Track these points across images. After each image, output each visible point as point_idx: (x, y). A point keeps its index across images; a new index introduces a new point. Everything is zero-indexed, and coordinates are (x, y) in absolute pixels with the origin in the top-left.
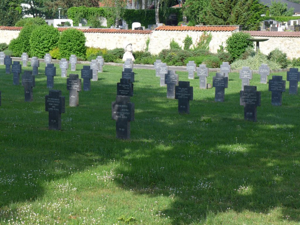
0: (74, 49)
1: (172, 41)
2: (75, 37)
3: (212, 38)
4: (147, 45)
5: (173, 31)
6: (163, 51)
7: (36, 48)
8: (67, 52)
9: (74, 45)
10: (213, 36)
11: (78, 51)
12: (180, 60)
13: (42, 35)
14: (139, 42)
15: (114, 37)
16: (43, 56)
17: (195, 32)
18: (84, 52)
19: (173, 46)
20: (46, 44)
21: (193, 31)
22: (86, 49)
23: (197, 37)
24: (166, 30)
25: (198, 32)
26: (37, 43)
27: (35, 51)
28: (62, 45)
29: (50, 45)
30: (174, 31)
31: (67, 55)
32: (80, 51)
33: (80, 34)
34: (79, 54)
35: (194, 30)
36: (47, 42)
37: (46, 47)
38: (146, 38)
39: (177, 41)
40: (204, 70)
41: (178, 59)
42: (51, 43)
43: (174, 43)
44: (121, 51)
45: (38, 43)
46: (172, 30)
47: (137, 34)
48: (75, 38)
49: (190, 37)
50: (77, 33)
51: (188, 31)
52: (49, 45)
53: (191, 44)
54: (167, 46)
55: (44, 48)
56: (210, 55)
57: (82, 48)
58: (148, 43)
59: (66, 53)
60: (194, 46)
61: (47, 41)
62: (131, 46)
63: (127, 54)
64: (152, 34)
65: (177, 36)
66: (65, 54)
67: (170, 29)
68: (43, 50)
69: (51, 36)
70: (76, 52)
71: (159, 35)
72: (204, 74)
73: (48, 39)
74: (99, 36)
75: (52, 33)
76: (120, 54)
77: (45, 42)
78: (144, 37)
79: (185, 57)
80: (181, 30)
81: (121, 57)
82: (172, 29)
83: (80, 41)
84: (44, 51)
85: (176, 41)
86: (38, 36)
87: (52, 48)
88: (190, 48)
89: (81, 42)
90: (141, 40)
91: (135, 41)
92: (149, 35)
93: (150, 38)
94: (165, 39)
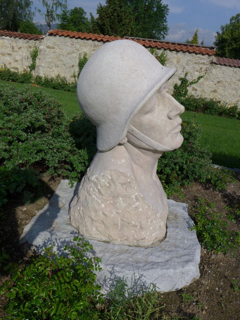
1: (82, 57)
4: (33, 59)
5: (85, 41)
14: (16, 52)
24: (71, 36)
38: (30, 47)
46: (85, 38)
54: (73, 66)
64: (42, 41)
65: (93, 50)
71: (58, 45)
90: (22, 49)
91: (9, 50)
92: (38, 42)
93: (39, 48)
94: (68, 52)
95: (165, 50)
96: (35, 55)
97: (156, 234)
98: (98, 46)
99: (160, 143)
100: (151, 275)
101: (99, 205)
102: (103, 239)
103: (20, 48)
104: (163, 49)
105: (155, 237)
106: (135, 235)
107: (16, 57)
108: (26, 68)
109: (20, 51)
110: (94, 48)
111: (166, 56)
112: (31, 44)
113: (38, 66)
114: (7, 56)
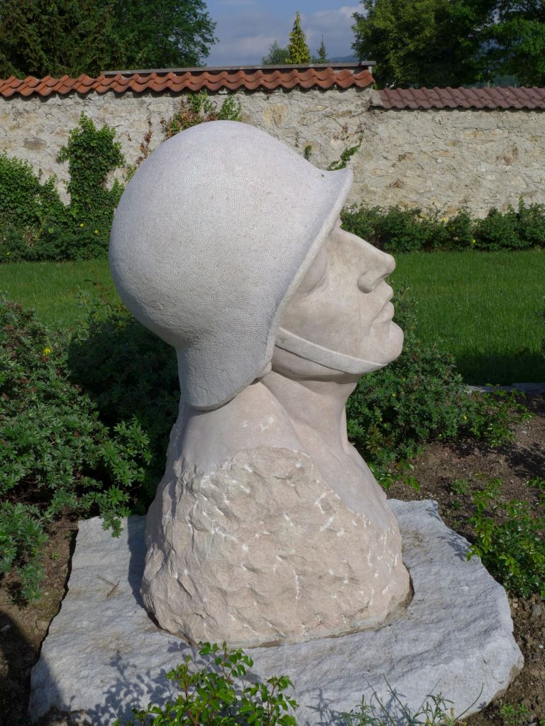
10: (249, 117)
17: (131, 101)
21: (120, 95)
23: (145, 128)
25: (148, 99)
39: (16, 154)
49: (99, 127)
53: (114, 162)
65: (13, 128)
80: (42, 94)
85: (10, 157)
88: (109, 186)
95: (231, 92)
97: (389, 588)
98: (27, 112)
99: (355, 355)
100: (414, 686)
101: (234, 548)
102: (260, 639)
104: (225, 92)
105: (390, 596)
106: (343, 604)
110: (14, 120)
111: (239, 109)
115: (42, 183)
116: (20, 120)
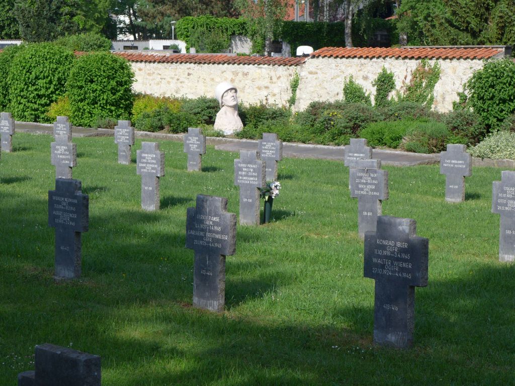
0: (103, 99)
1: (348, 81)
2: (104, 71)
3: (440, 75)
4: (293, 90)
5: (350, 60)
6: (311, 107)
7: (22, 97)
8: (85, 107)
9: (101, 90)
10: (444, 70)
11: (113, 105)
12: (349, 130)
13: (35, 67)
14: (275, 83)
15: (223, 73)
16: (35, 115)
17: (400, 61)
18: (128, 108)
19: (351, 93)
20: (43, 87)
21: (397, 58)
22: (134, 100)
23: (405, 74)
24: (335, 56)
25: (407, 61)
26: (22, 85)
27: (20, 103)
28: (75, 91)
29: (52, 89)
30: (353, 58)
31: (87, 115)
32: (116, 104)
33: (118, 64)
34: (113, 113)
35: (400, 56)
36: (46, 83)
37: (44, 95)
38: (290, 75)
39: (359, 82)
40: (373, 178)
41: (343, 127)
42: (55, 85)
43: (354, 86)
44: (212, 105)
45: (26, 87)
46: (349, 57)
47: (271, 65)
48: (105, 74)
49: (389, 72)
50: (110, 63)
51: (384, 58)
52: (50, 91)
53: (392, 88)
54: (338, 94)
55: (40, 97)
56: (425, 118)
57: (121, 98)
58: (295, 86)
59: (84, 110)
60: (398, 92)
61: (44, 81)
62: (235, 94)
63: (226, 113)
64: (304, 65)
65: (359, 71)
66: (82, 112)
67: (344, 55)
68: (35, 103)
69: (56, 69)
70: (108, 107)
71: (321, 69)
72: (372, 190)
73: (47, 77)
74: (191, 71)
75: (59, 62)
76: (210, 113)
77: (41, 82)
78: (286, 73)
79: (363, 121)
80: (370, 57)
81: (211, 121)
82: (350, 55)
83: (117, 82)
84: (39, 104)
85: (357, 83)
86: (24, 68)
87: (57, 97)
88: (389, 98)
89: (120, 84)
90: (281, 79)
91: (266, 82)
92: (299, 67)
93: (300, 75)
94: (333, 77)
95: (437, 59)
96: (295, 85)
98: (365, 64)
103: (279, 77)
104: (435, 59)
107: (274, 89)
108: (285, 103)
109: (279, 82)
111: (440, 67)
112: (291, 72)
113: (299, 99)
114: (264, 89)
115: (366, 95)
116: (362, 67)
